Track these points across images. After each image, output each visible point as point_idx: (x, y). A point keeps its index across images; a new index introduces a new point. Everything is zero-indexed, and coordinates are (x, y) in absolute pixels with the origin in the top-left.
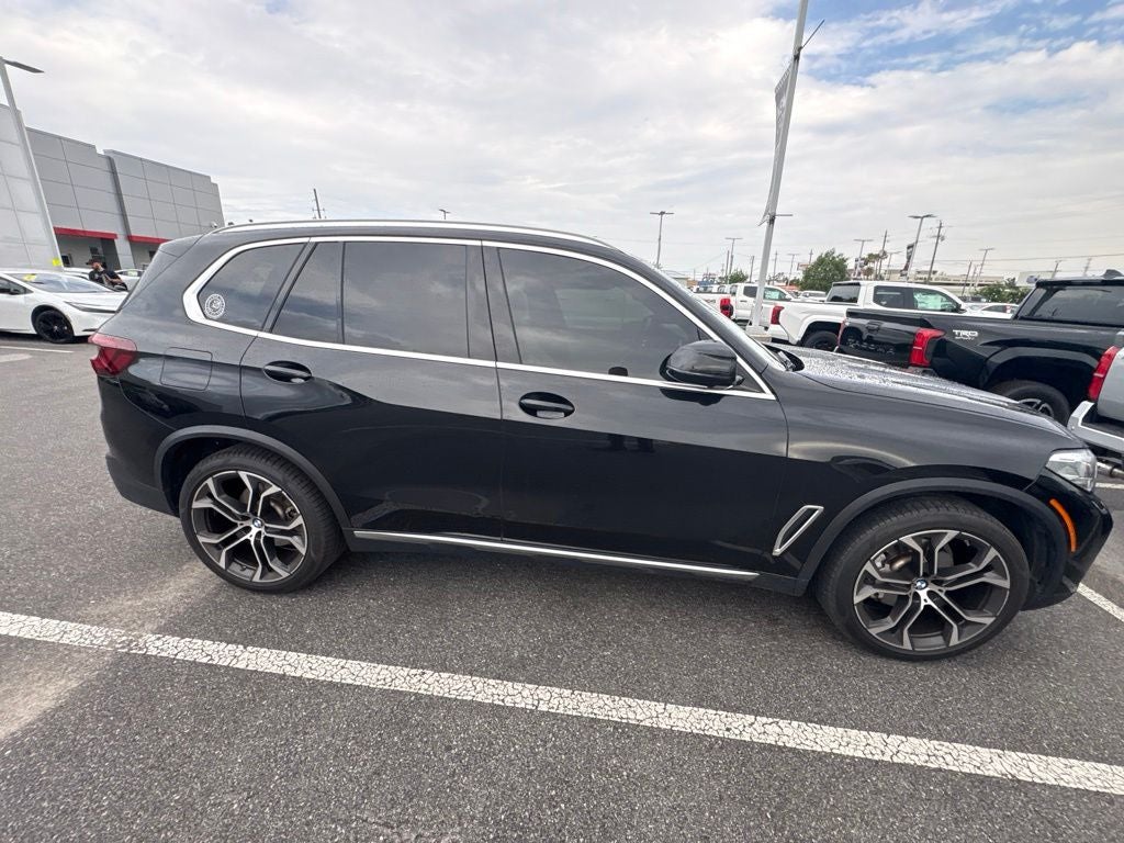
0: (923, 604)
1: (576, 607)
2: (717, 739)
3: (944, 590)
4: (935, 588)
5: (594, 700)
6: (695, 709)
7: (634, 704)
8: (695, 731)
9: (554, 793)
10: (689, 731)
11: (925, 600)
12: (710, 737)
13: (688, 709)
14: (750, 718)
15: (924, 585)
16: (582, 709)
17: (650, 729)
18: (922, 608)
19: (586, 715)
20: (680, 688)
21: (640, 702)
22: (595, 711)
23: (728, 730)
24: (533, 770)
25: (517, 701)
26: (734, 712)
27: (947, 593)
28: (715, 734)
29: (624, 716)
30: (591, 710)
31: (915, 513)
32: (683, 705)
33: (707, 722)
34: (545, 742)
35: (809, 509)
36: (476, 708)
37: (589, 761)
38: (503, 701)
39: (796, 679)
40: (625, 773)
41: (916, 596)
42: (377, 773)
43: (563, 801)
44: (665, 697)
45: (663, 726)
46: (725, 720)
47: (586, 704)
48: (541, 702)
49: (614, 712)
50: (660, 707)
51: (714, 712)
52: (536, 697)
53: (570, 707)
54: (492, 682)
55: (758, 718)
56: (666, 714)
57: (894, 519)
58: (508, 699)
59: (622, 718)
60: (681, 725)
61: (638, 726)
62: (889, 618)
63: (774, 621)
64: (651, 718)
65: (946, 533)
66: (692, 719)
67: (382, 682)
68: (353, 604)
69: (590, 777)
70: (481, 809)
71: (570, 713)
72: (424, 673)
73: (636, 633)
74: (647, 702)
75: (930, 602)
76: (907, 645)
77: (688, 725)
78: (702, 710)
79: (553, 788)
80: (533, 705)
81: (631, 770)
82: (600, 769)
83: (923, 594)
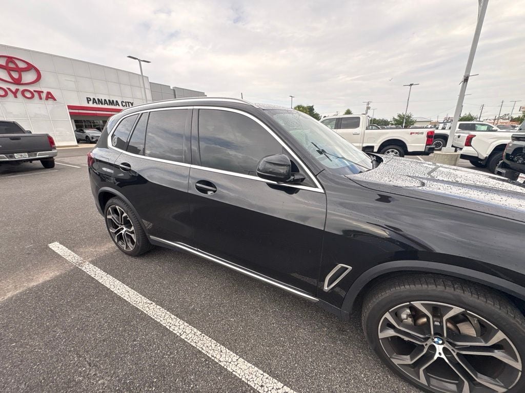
0: (437, 356)
1: (236, 291)
2: (252, 388)
3: (456, 351)
4: (450, 348)
5: (208, 342)
6: (253, 367)
7: (224, 351)
8: (243, 379)
9: (155, 380)
10: (240, 377)
11: (440, 354)
12: (249, 386)
13: (249, 365)
14: (280, 385)
15: (441, 342)
16: (199, 344)
17: (221, 368)
18: (435, 358)
19: (198, 348)
20: (253, 352)
21: (228, 351)
22: (204, 348)
23: (262, 386)
24: (156, 365)
25: (176, 329)
26: (274, 377)
27: (458, 354)
28: (253, 386)
29: (215, 356)
30: (202, 346)
31: (425, 287)
32: (249, 362)
33: (254, 376)
34: (171, 353)
35: (342, 267)
36: (158, 326)
37: (181, 372)
38: (170, 327)
39: (328, 373)
40: (192, 386)
41: (433, 348)
42: (104, 341)
43: (156, 387)
44: (243, 354)
45: (229, 369)
46: (264, 379)
47: (202, 342)
48: (185, 333)
49: (212, 352)
50: (235, 357)
51: (262, 373)
52: (184, 330)
53: (194, 341)
54: (173, 316)
55: (285, 387)
56: (236, 363)
57: (407, 287)
58: (173, 327)
59: (213, 356)
60: (239, 372)
61: (218, 363)
62: (408, 357)
63: (341, 331)
64: (226, 362)
65: (452, 308)
66: (247, 372)
67: (135, 302)
68: (151, 267)
69: (176, 380)
70: (124, 374)
71: (192, 344)
72: (152, 303)
73: (255, 313)
74: (231, 353)
75: (443, 356)
76: (423, 380)
77: (242, 374)
78: (256, 369)
79: (157, 378)
80: (180, 334)
81: (196, 385)
82: (183, 378)
83: (439, 348)
